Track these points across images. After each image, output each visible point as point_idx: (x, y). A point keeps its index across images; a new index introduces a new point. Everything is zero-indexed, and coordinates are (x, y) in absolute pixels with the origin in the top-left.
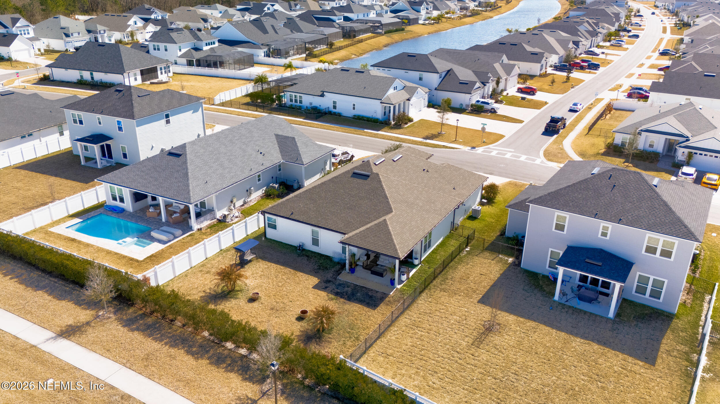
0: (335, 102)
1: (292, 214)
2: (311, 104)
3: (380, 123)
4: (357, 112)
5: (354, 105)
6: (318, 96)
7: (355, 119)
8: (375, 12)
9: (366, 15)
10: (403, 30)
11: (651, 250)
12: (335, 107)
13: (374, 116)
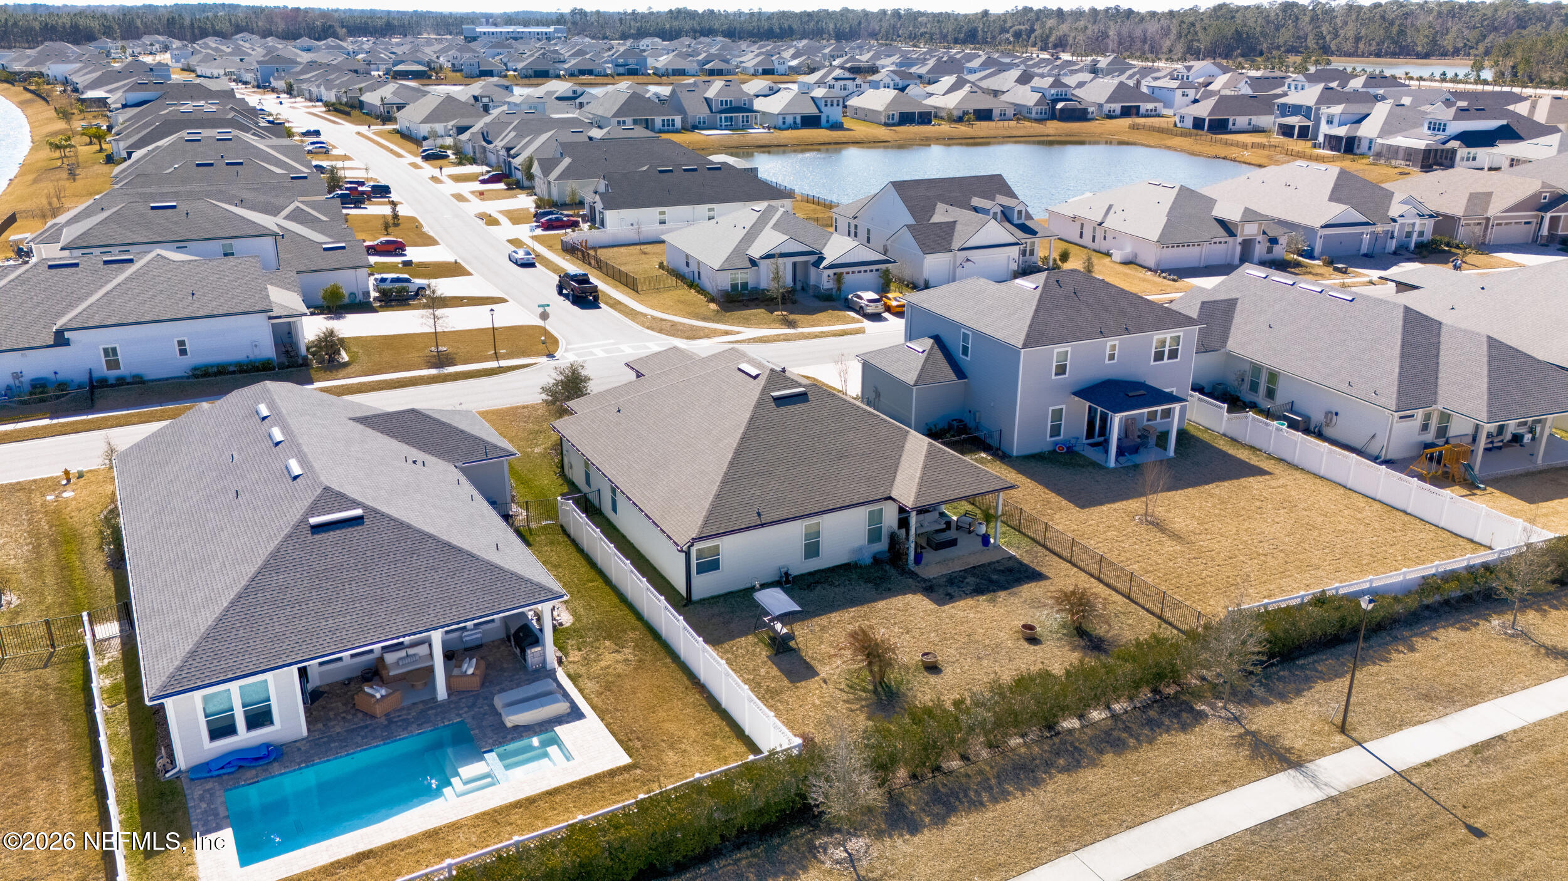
0: (110, 352)
1: (759, 514)
2: (17, 376)
4: (195, 358)
5: (181, 343)
6: (46, 345)
12: (113, 364)
13: (252, 357)
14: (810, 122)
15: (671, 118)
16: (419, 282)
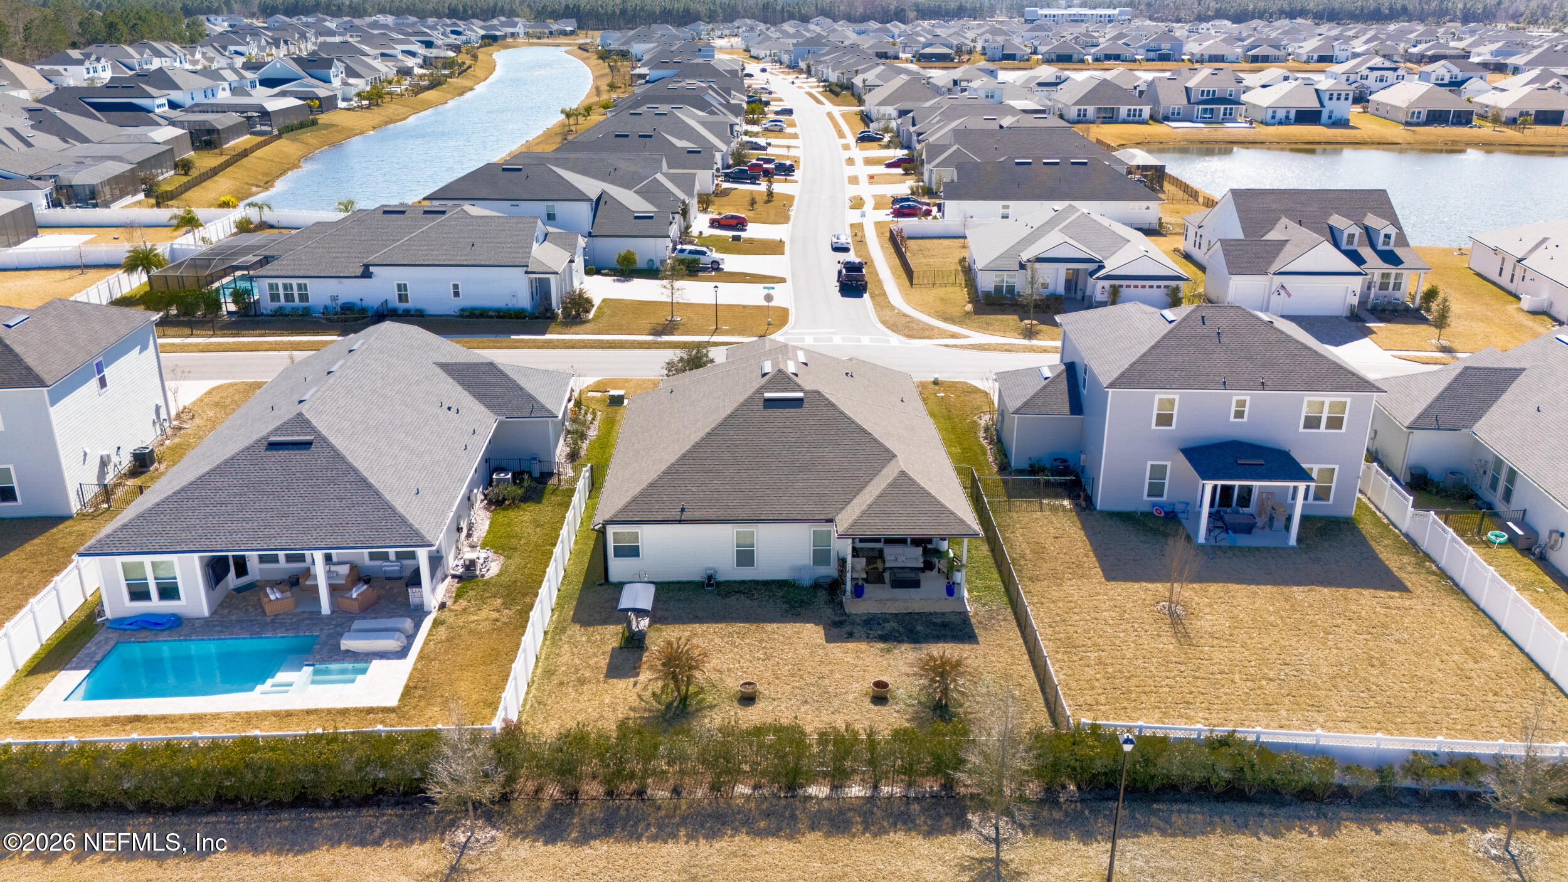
0: (402, 288)
1: (683, 510)
2: (334, 298)
3: (531, 318)
4: (465, 301)
5: (456, 286)
6: (356, 277)
7: (467, 317)
8: (226, 85)
9: (209, 94)
10: (314, 123)
11: (1312, 422)
12: (403, 298)
13: (510, 305)
14: (1306, 117)
15: (1138, 108)
16: (716, 255)
